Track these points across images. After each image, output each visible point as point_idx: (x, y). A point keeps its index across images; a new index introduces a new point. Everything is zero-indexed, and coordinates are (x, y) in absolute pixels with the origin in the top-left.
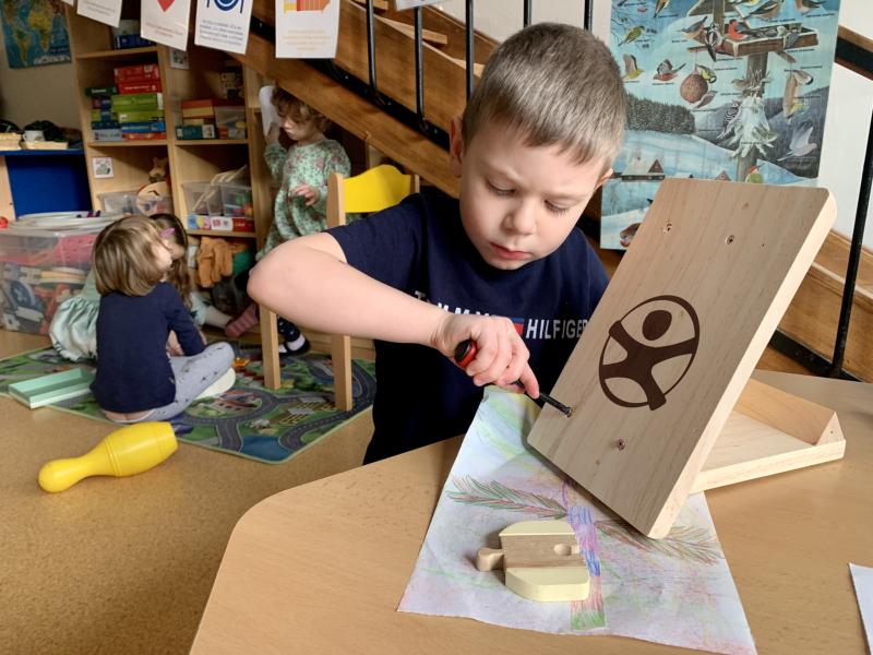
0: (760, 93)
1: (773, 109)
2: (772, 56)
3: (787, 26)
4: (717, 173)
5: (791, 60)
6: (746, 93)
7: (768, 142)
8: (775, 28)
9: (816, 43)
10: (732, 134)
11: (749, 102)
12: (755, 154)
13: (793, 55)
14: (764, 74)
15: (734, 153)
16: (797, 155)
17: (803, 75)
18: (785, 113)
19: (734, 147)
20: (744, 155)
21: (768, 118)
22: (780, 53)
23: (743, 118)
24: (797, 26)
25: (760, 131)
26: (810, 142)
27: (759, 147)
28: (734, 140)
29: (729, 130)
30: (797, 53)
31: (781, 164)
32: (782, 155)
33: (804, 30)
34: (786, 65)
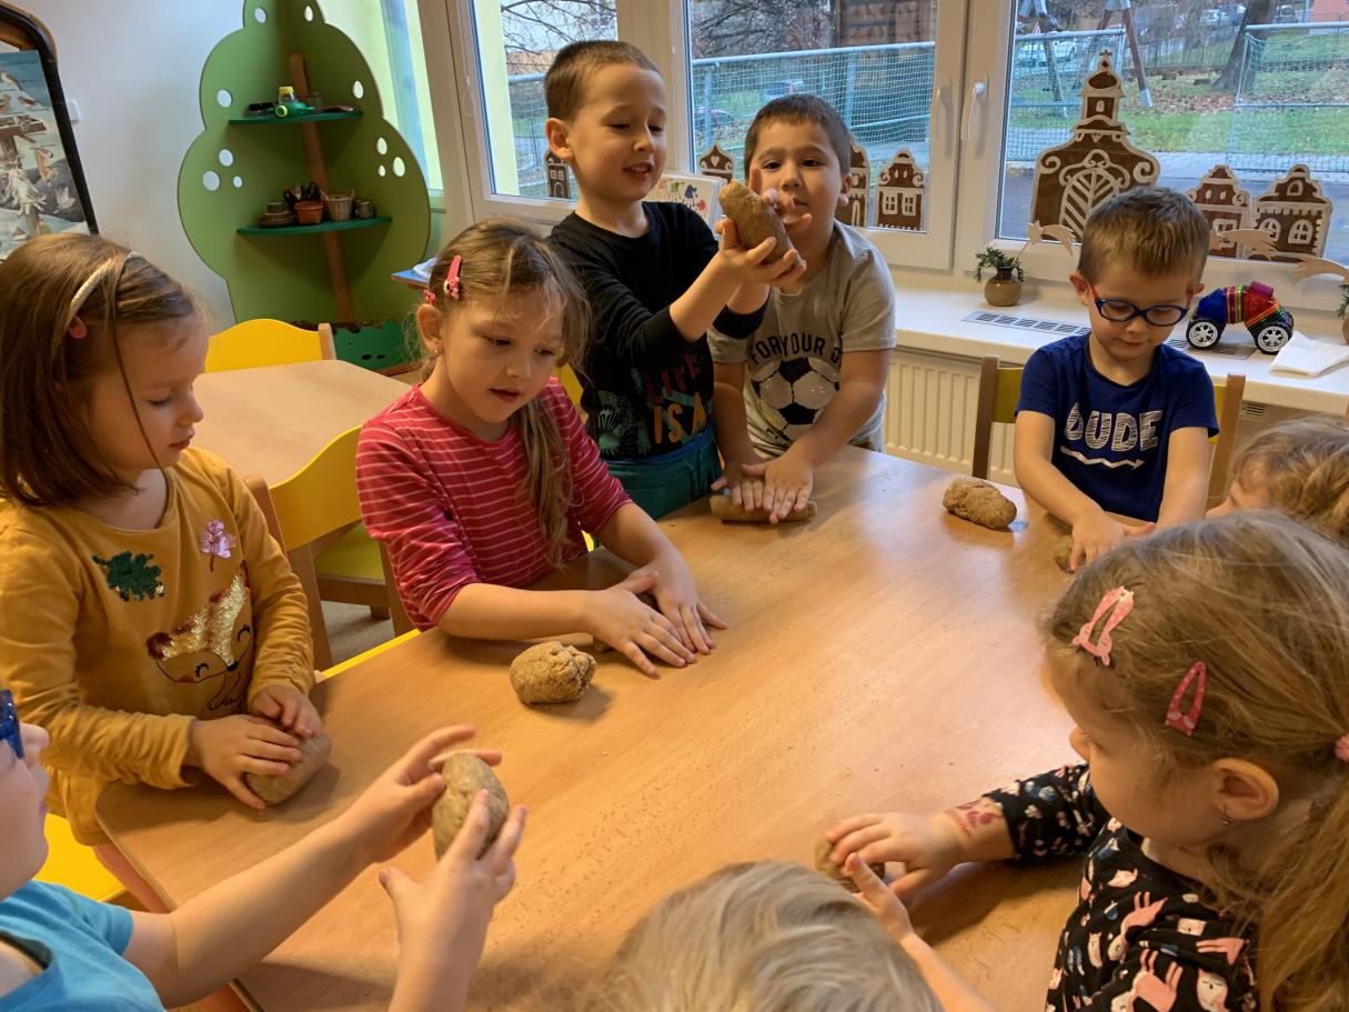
0: (20, 166)
1: (34, 177)
2: (16, 138)
3: (20, 117)
4: (13, 229)
5: (32, 141)
6: (9, 167)
7: (41, 200)
8: (12, 118)
9: (44, 129)
10: (12, 199)
11: (13, 173)
12: (35, 211)
13: (33, 138)
14: (16, 152)
15: (19, 212)
16: (65, 207)
17: (46, 152)
18: (44, 179)
19: (18, 208)
20: (27, 212)
21: (34, 182)
22: (22, 136)
23: (15, 186)
24: (27, 118)
25: (31, 194)
26: (70, 197)
27: (36, 205)
28: (15, 202)
29: (8, 196)
30: (35, 136)
31: (56, 215)
32: (55, 208)
33: (34, 120)
34: (30, 145)
